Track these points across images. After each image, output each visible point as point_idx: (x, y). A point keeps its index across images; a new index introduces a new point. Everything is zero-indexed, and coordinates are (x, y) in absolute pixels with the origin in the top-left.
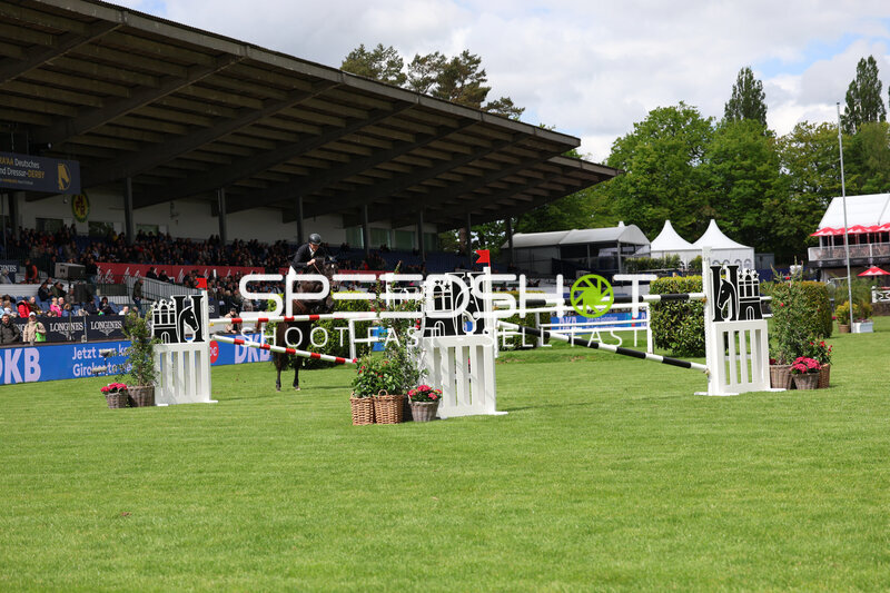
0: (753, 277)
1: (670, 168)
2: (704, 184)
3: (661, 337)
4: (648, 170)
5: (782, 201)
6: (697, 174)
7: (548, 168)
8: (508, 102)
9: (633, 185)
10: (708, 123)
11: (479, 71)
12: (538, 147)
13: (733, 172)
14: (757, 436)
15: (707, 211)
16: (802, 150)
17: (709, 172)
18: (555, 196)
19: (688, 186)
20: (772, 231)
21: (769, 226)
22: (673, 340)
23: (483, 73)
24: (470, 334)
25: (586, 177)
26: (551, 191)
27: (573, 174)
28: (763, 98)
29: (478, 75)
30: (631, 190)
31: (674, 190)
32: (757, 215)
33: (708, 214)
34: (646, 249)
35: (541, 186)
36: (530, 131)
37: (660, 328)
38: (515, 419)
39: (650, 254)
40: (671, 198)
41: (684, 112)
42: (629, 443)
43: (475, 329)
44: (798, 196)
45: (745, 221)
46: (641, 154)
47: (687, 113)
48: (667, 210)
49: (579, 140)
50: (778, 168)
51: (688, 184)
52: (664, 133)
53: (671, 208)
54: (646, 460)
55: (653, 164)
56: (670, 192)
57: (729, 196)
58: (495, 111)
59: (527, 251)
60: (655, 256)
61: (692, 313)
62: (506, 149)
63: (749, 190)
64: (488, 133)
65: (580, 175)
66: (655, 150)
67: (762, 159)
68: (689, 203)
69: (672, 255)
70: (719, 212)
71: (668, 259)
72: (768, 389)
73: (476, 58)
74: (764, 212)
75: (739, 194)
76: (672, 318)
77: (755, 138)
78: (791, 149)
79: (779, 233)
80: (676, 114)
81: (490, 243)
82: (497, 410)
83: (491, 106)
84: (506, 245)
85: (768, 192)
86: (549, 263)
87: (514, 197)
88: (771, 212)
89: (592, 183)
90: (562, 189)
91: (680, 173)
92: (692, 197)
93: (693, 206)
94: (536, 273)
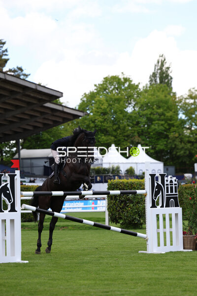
0: (174, 181)
1: (115, 112)
2: (135, 123)
3: (114, 216)
4: (102, 113)
5: (180, 135)
6: (131, 116)
7: (42, 110)
8: (21, 69)
9: (94, 122)
10: (137, 86)
11: (4, 49)
12: (38, 96)
13: (152, 116)
14: (182, 279)
15: (137, 139)
16: (192, 104)
17: (138, 116)
18: (47, 127)
19: (125, 124)
20: (174, 153)
21: (172, 149)
22: (121, 218)
23: (6, 50)
24: (6, 212)
25: (65, 116)
26: (45, 124)
27: (57, 114)
28: (171, 72)
29: (4, 51)
30: (92, 125)
31: (117, 126)
32: (165, 143)
33: (137, 141)
34: (99, 162)
35: (39, 120)
36: (33, 87)
37: (113, 210)
38: (34, 266)
39: (102, 164)
40: (115, 130)
41: (124, 78)
42: (106, 282)
43: (9, 208)
44: (189, 131)
45: (159, 146)
46: (98, 103)
47: (126, 80)
48: (113, 138)
49: (62, 93)
50: (178, 114)
51: (125, 122)
52: (112, 91)
53: (115, 137)
54: (119, 293)
55: (105, 109)
56: (115, 127)
57: (149, 130)
58: (12, 74)
59: (29, 161)
60: (105, 166)
61: (132, 202)
62: (18, 97)
63: (162, 128)
64: (8, 87)
65: (62, 115)
66: (107, 101)
67: (169, 109)
68: (126, 134)
69: (115, 166)
70: (143, 140)
71: (113, 168)
72: (182, 249)
73: (3, 41)
74: (169, 141)
75: (155, 129)
76: (120, 204)
77: (166, 96)
78: (186, 104)
79: (178, 154)
80: (120, 79)
81: (6, 154)
82: (22, 260)
83: (10, 71)
84: (16, 156)
85: (173, 129)
86: (43, 168)
87: (22, 127)
88: (174, 141)
89: (69, 120)
90: (51, 123)
91: (121, 116)
92: (127, 131)
93: (128, 136)
94: (34, 174)
